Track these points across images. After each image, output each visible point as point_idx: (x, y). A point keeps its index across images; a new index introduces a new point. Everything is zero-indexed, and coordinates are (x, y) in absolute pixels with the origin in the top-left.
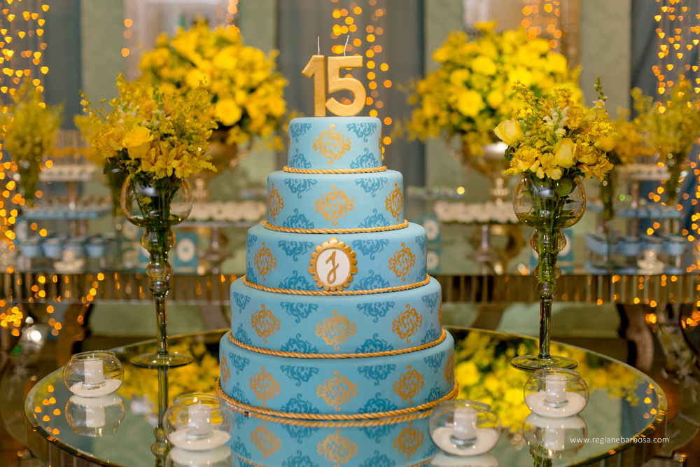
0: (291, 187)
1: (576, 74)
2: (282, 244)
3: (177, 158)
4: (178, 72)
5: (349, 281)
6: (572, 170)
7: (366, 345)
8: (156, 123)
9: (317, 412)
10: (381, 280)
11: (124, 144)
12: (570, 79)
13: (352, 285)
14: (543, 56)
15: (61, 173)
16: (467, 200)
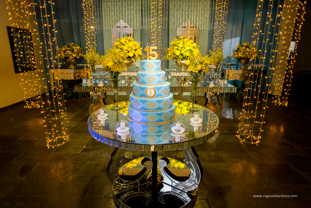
0: (142, 75)
1: (198, 47)
2: (140, 87)
3: (119, 68)
4: (121, 47)
5: (154, 95)
6: (200, 71)
7: (157, 109)
8: (114, 60)
9: (147, 122)
10: (161, 95)
11: (107, 65)
12: (197, 48)
13: (155, 96)
14: (192, 43)
15: (99, 67)
16: (177, 72)
